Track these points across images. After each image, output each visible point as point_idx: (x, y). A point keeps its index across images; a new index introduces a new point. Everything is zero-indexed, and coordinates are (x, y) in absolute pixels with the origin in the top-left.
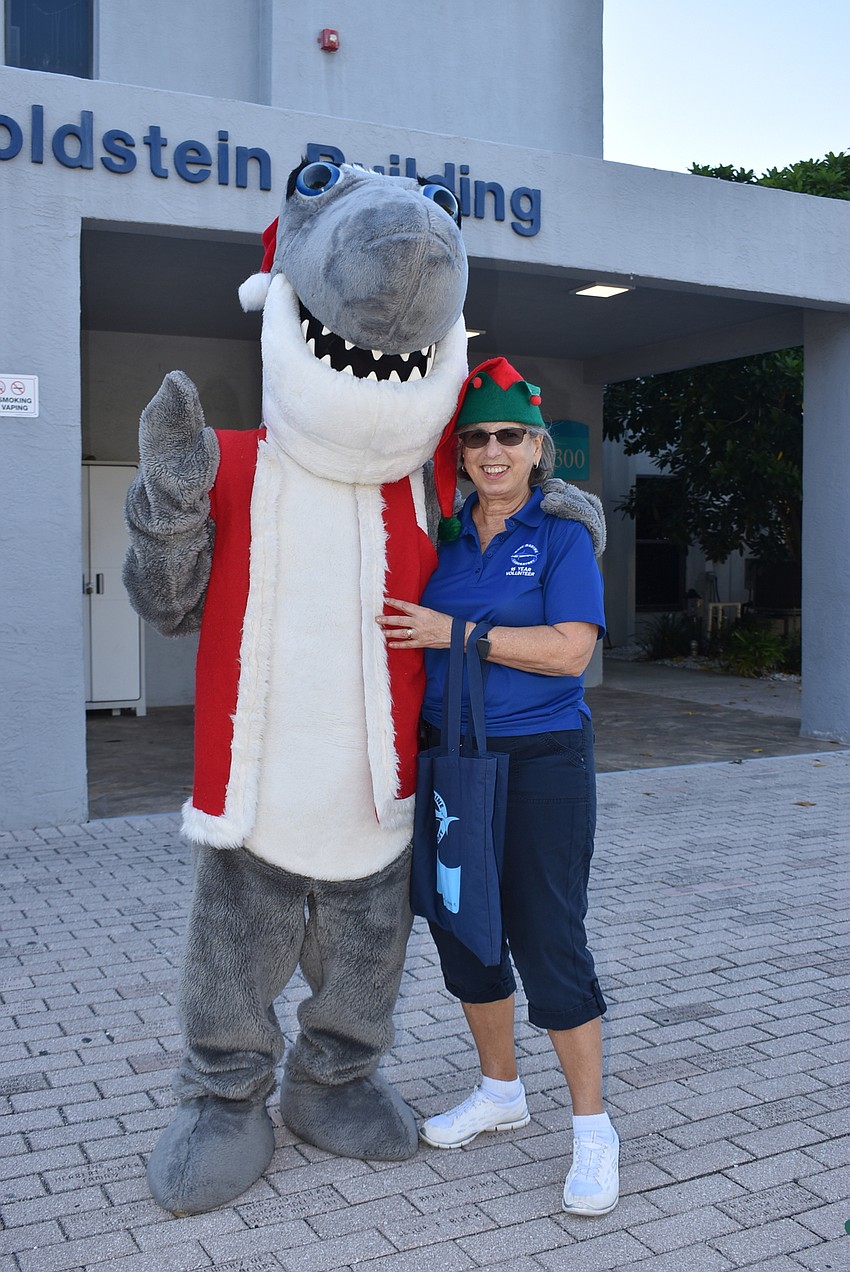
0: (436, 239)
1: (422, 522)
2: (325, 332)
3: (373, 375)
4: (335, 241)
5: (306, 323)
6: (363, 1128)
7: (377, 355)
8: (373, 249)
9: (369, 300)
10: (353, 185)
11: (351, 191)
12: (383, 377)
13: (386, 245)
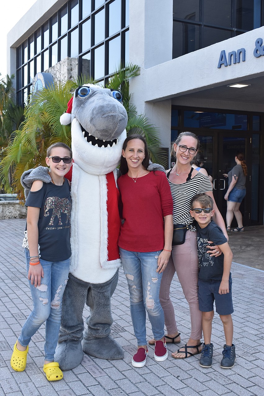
0: (121, 114)
5: (84, 132)
6: (110, 351)
9: (104, 130)
10: (94, 93)
11: (94, 96)
12: (106, 146)
13: (108, 117)
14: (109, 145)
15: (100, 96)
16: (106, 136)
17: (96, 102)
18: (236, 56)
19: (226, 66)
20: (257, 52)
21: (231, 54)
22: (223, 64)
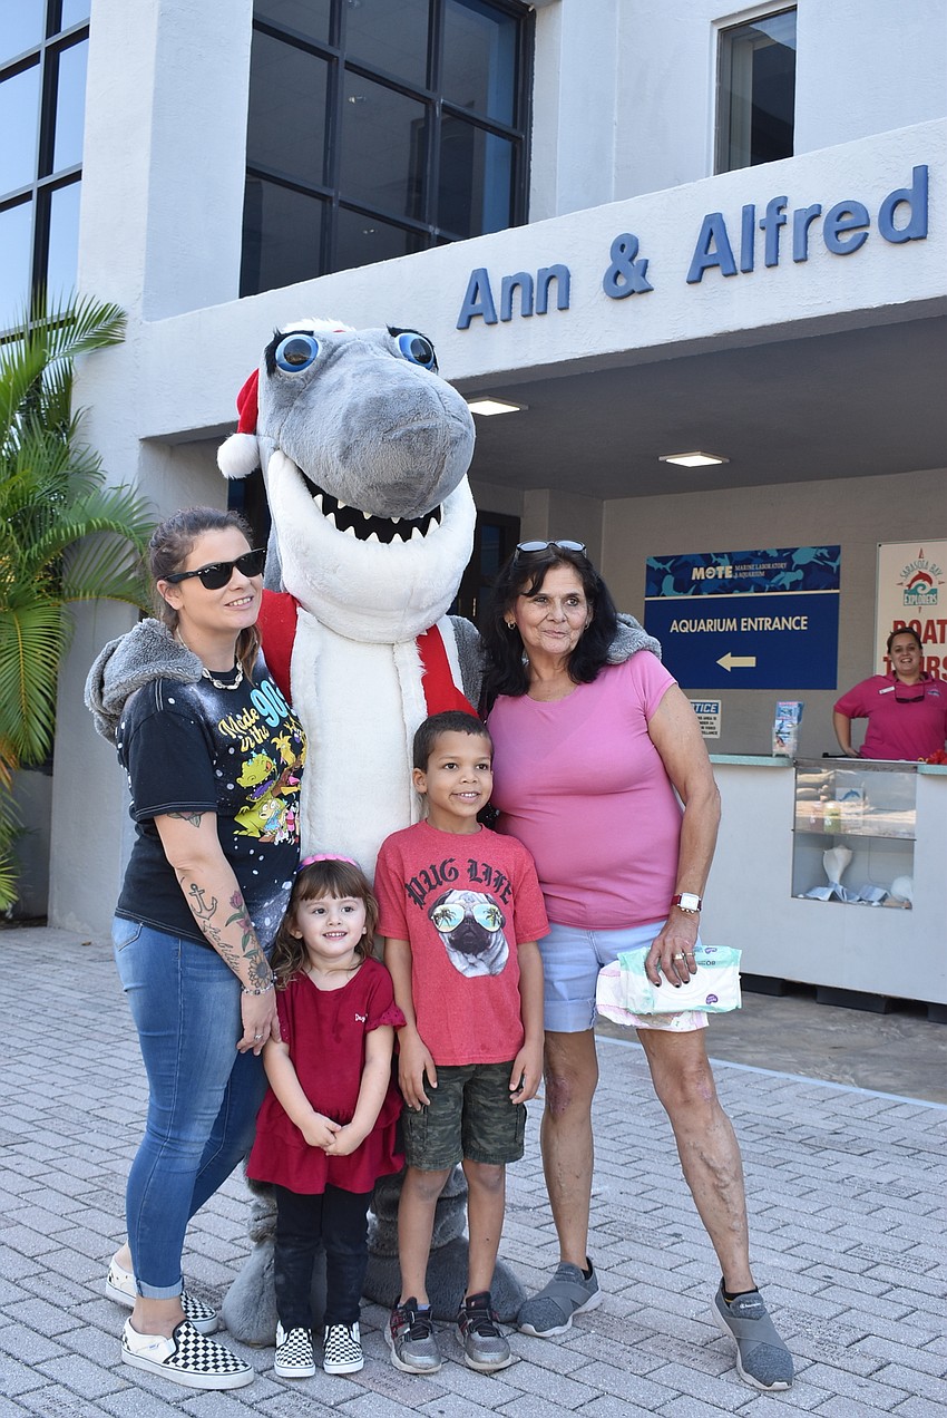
0: (453, 421)
1: (458, 683)
2: (341, 505)
3: (397, 537)
4: (347, 428)
5: (319, 498)
7: (396, 521)
8: (395, 440)
9: (396, 484)
10: (334, 354)
13: (408, 435)
15: (362, 363)
16: (401, 504)
17: (350, 385)
18: (532, 291)
19: (492, 323)
20: (615, 281)
21: (511, 284)
22: (481, 314)
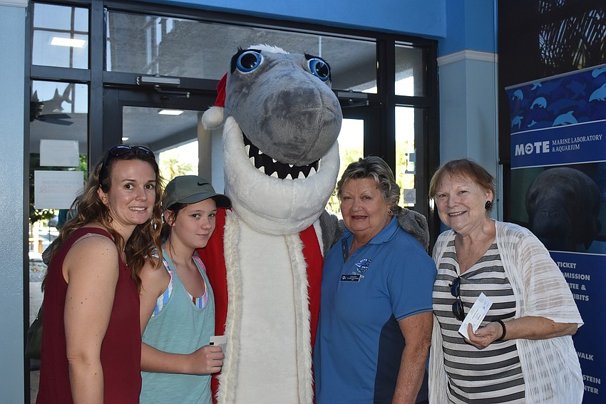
3: (289, 176)
4: (266, 109)
5: (248, 147)
7: (291, 166)
9: (289, 144)
10: (270, 64)
11: (269, 69)
12: (295, 176)
14: (301, 174)
15: (284, 71)
16: (295, 157)
